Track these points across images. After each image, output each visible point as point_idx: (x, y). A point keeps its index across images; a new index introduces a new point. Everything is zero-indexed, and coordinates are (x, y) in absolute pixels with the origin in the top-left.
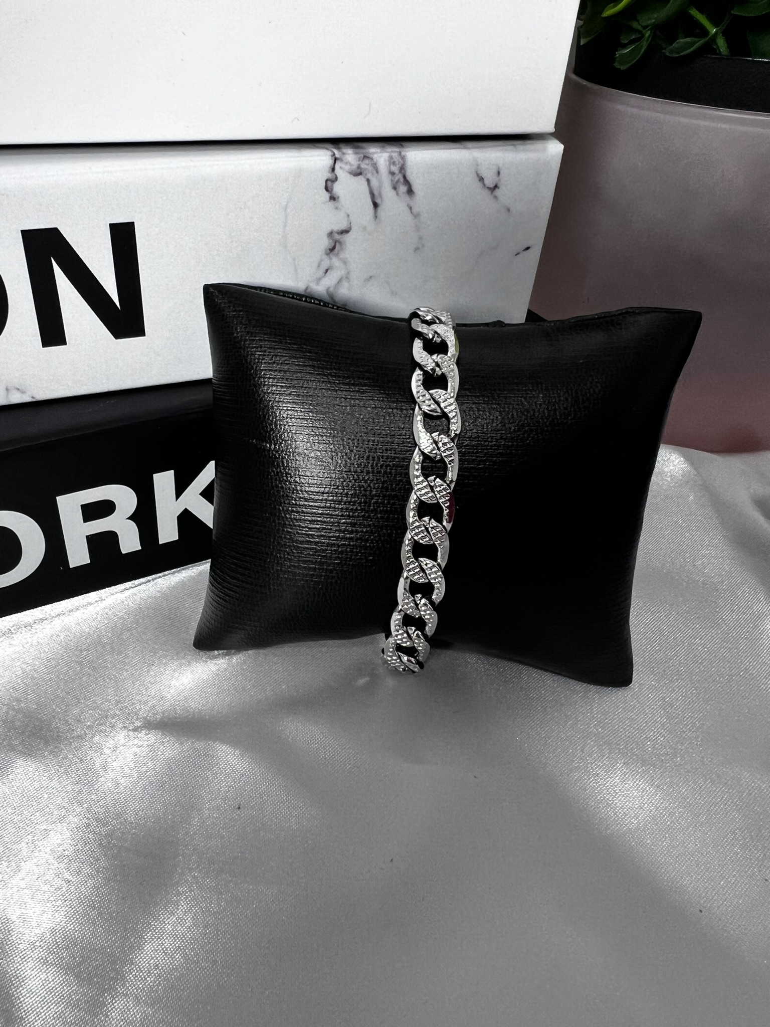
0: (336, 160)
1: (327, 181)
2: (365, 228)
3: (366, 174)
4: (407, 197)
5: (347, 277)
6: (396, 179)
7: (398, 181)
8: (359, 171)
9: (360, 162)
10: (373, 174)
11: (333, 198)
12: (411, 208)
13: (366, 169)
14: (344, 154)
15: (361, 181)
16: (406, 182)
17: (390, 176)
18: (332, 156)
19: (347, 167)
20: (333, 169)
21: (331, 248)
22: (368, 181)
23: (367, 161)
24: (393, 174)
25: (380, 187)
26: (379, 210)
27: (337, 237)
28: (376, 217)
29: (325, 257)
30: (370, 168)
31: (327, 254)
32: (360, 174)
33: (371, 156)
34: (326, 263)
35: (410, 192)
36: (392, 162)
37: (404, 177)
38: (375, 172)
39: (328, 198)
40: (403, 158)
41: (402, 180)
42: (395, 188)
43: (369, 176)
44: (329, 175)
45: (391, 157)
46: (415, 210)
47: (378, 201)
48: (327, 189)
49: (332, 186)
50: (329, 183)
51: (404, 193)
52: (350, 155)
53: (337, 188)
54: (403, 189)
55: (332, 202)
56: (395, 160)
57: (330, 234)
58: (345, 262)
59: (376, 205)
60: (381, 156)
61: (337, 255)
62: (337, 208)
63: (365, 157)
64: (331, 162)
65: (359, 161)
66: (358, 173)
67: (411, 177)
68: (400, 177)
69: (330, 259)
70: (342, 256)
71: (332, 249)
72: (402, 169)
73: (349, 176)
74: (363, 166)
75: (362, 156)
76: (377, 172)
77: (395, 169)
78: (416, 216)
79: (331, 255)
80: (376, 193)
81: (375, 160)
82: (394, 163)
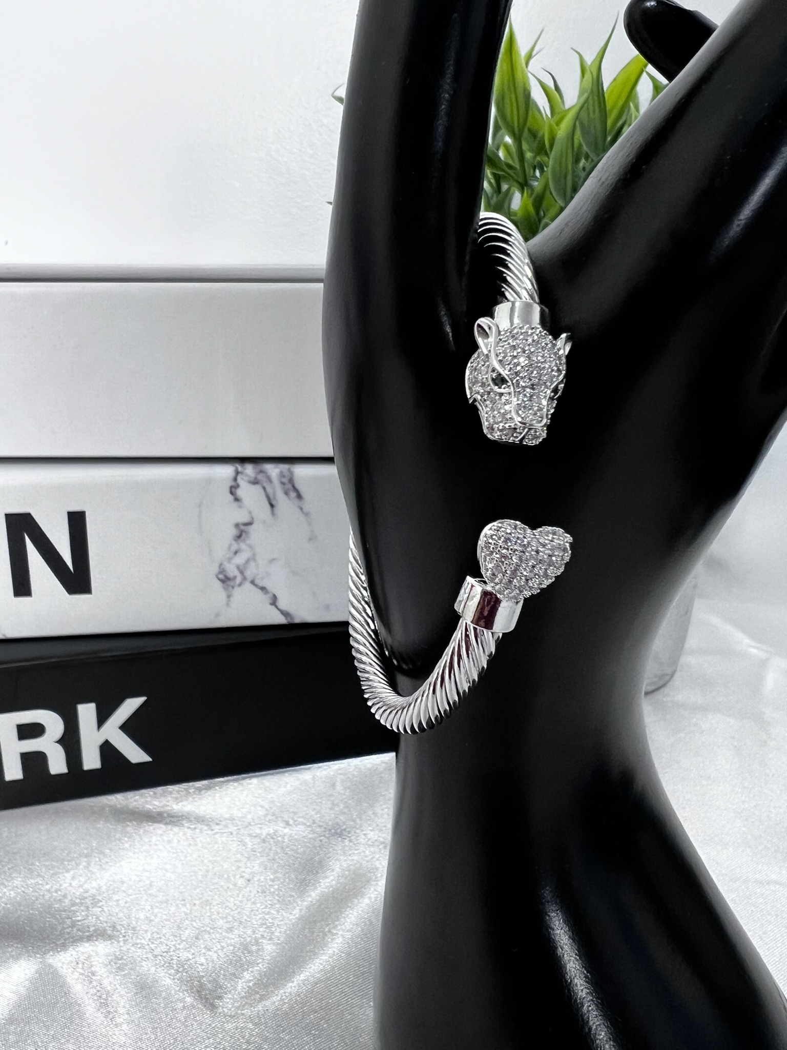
0: (237, 473)
1: (231, 487)
2: (264, 522)
3: (262, 484)
4: (296, 501)
5: (253, 558)
7: (288, 489)
9: (257, 476)
11: (237, 499)
12: (301, 509)
13: (262, 480)
14: (245, 469)
15: (257, 489)
16: (295, 489)
18: (235, 471)
19: (246, 478)
20: (235, 479)
21: (238, 535)
22: (264, 488)
23: (262, 474)
24: (283, 483)
25: (274, 493)
26: (276, 509)
27: (242, 527)
28: (273, 514)
29: (234, 542)
30: (265, 479)
31: (235, 540)
32: (257, 483)
33: (266, 472)
34: (235, 547)
35: (299, 496)
36: (282, 475)
37: (294, 486)
38: (268, 482)
39: (233, 499)
40: (291, 473)
41: (292, 488)
42: (286, 493)
43: (265, 484)
44: (233, 484)
45: (281, 472)
46: (305, 510)
47: (274, 503)
48: (231, 493)
49: (235, 491)
50: (233, 490)
51: (294, 497)
52: (249, 470)
53: (240, 492)
54: (293, 495)
55: (235, 504)
56: (285, 473)
57: (237, 525)
58: (250, 547)
59: (272, 506)
60: (273, 470)
61: (244, 541)
62: (240, 507)
63: (261, 472)
64: (234, 474)
65: (256, 474)
66: (255, 482)
67: (298, 486)
68: (289, 486)
69: (238, 544)
70: (248, 542)
71: (239, 537)
72: (291, 481)
73: (248, 484)
74: (260, 477)
75: (259, 472)
76: (271, 482)
77: (285, 480)
78: (307, 514)
79: (239, 541)
80: (271, 496)
81: (269, 473)
82: (284, 476)
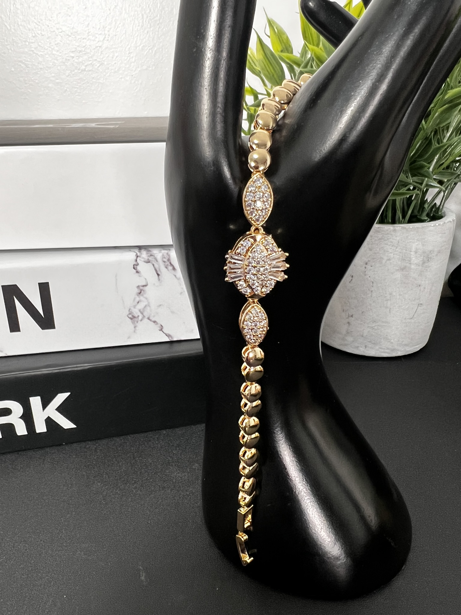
0: (137, 256)
1: (134, 265)
2: (154, 284)
3: (152, 262)
4: (173, 271)
5: (148, 305)
6: (167, 264)
8: (148, 261)
9: (149, 258)
10: (155, 262)
11: (137, 272)
12: (175, 276)
13: (152, 260)
14: (141, 254)
15: (149, 266)
16: (171, 265)
17: (163, 263)
18: (136, 255)
19: (143, 260)
20: (136, 261)
22: (153, 265)
23: (152, 257)
25: (159, 267)
26: (160, 276)
27: (141, 288)
28: (159, 280)
29: (136, 296)
30: (154, 260)
31: (138, 295)
32: (149, 262)
33: (154, 255)
34: (138, 299)
35: (174, 269)
36: (163, 257)
38: (156, 261)
39: (135, 272)
40: (169, 256)
41: (169, 264)
42: (166, 268)
44: (135, 263)
46: (178, 277)
47: (159, 273)
48: (134, 268)
49: (137, 267)
51: (171, 270)
52: (144, 254)
53: (139, 268)
54: (170, 268)
55: (137, 274)
56: (165, 256)
57: (138, 287)
58: (146, 299)
59: (158, 275)
60: (158, 253)
61: (142, 295)
62: (140, 276)
63: (151, 255)
64: (135, 258)
65: (148, 256)
69: (139, 297)
70: (145, 296)
71: (140, 293)
72: (169, 260)
73: (144, 263)
74: (150, 259)
75: (150, 255)
76: (157, 261)
77: (165, 260)
78: (179, 279)
79: (140, 296)
80: (158, 270)
81: (155, 256)
82: (165, 258)
